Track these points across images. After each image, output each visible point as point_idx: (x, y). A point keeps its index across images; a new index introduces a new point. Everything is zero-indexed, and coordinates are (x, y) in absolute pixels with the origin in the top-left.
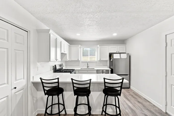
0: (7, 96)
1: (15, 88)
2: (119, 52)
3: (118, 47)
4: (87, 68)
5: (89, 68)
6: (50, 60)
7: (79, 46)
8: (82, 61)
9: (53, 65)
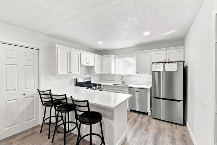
0: (17, 99)
1: (24, 94)
2: (169, 60)
3: (168, 52)
4: (122, 84)
5: (124, 84)
6: (57, 73)
7: (111, 56)
8: (117, 75)
9: (75, 78)
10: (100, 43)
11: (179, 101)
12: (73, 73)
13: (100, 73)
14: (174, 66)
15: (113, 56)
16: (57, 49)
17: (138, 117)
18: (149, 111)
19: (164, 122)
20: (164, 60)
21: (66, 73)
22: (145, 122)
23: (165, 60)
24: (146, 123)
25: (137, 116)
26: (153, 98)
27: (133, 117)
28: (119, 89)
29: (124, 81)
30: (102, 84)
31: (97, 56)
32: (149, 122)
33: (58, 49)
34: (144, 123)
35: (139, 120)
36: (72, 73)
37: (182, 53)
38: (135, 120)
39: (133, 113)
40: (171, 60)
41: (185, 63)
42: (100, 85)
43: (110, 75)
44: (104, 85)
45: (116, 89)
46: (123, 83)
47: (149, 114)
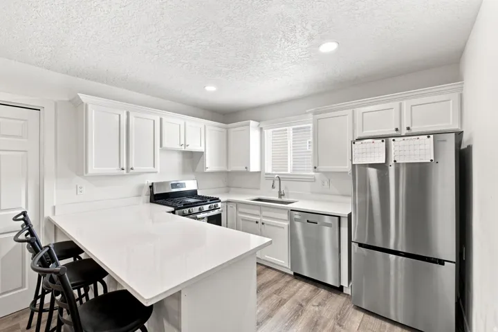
2: (408, 129)
3: (406, 104)
4: (276, 198)
5: (283, 199)
6: (86, 172)
7: (249, 125)
8: (266, 174)
9: (150, 182)
10: (211, 88)
11: (441, 262)
12: (136, 169)
13: (223, 168)
14: (422, 147)
15: (252, 123)
16: (86, 105)
17: (308, 300)
18: (345, 283)
19: (388, 325)
20: (394, 129)
21: (114, 170)
22: (329, 320)
23: (397, 130)
24: (331, 324)
25: (307, 294)
26: (355, 247)
27: (294, 297)
28: (264, 213)
29: (282, 190)
30: (222, 199)
31: (211, 126)
32: (340, 319)
33: (90, 107)
34: (322, 321)
35: (311, 309)
36: (132, 169)
37: (452, 106)
38: (299, 310)
39: (300, 284)
40: (414, 130)
41: (465, 137)
42: (217, 200)
43: (246, 173)
44: (228, 202)
45: (257, 212)
46: (281, 195)
47: (347, 291)
